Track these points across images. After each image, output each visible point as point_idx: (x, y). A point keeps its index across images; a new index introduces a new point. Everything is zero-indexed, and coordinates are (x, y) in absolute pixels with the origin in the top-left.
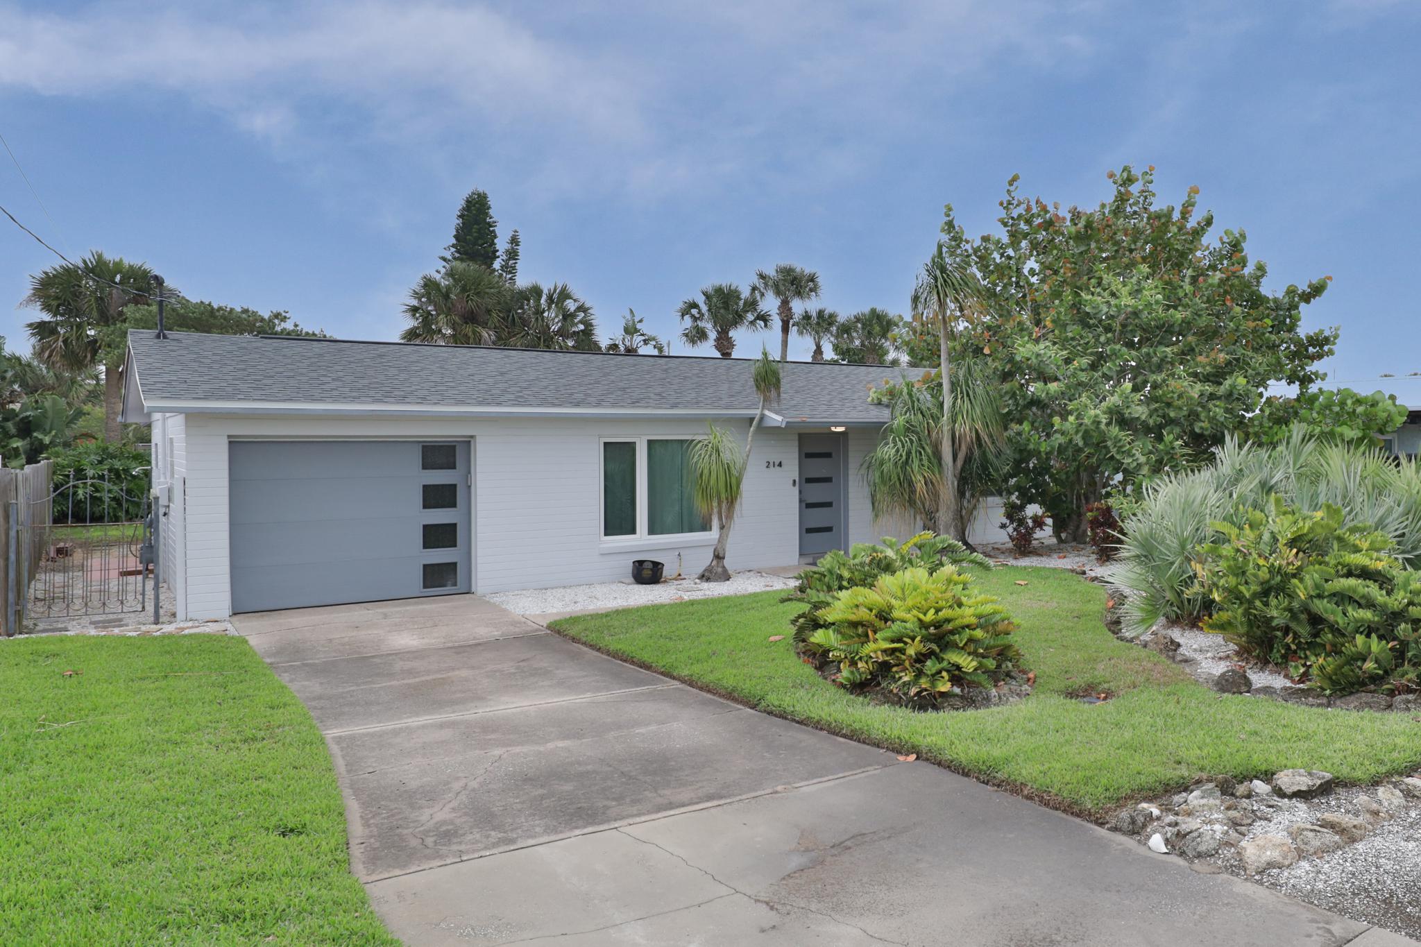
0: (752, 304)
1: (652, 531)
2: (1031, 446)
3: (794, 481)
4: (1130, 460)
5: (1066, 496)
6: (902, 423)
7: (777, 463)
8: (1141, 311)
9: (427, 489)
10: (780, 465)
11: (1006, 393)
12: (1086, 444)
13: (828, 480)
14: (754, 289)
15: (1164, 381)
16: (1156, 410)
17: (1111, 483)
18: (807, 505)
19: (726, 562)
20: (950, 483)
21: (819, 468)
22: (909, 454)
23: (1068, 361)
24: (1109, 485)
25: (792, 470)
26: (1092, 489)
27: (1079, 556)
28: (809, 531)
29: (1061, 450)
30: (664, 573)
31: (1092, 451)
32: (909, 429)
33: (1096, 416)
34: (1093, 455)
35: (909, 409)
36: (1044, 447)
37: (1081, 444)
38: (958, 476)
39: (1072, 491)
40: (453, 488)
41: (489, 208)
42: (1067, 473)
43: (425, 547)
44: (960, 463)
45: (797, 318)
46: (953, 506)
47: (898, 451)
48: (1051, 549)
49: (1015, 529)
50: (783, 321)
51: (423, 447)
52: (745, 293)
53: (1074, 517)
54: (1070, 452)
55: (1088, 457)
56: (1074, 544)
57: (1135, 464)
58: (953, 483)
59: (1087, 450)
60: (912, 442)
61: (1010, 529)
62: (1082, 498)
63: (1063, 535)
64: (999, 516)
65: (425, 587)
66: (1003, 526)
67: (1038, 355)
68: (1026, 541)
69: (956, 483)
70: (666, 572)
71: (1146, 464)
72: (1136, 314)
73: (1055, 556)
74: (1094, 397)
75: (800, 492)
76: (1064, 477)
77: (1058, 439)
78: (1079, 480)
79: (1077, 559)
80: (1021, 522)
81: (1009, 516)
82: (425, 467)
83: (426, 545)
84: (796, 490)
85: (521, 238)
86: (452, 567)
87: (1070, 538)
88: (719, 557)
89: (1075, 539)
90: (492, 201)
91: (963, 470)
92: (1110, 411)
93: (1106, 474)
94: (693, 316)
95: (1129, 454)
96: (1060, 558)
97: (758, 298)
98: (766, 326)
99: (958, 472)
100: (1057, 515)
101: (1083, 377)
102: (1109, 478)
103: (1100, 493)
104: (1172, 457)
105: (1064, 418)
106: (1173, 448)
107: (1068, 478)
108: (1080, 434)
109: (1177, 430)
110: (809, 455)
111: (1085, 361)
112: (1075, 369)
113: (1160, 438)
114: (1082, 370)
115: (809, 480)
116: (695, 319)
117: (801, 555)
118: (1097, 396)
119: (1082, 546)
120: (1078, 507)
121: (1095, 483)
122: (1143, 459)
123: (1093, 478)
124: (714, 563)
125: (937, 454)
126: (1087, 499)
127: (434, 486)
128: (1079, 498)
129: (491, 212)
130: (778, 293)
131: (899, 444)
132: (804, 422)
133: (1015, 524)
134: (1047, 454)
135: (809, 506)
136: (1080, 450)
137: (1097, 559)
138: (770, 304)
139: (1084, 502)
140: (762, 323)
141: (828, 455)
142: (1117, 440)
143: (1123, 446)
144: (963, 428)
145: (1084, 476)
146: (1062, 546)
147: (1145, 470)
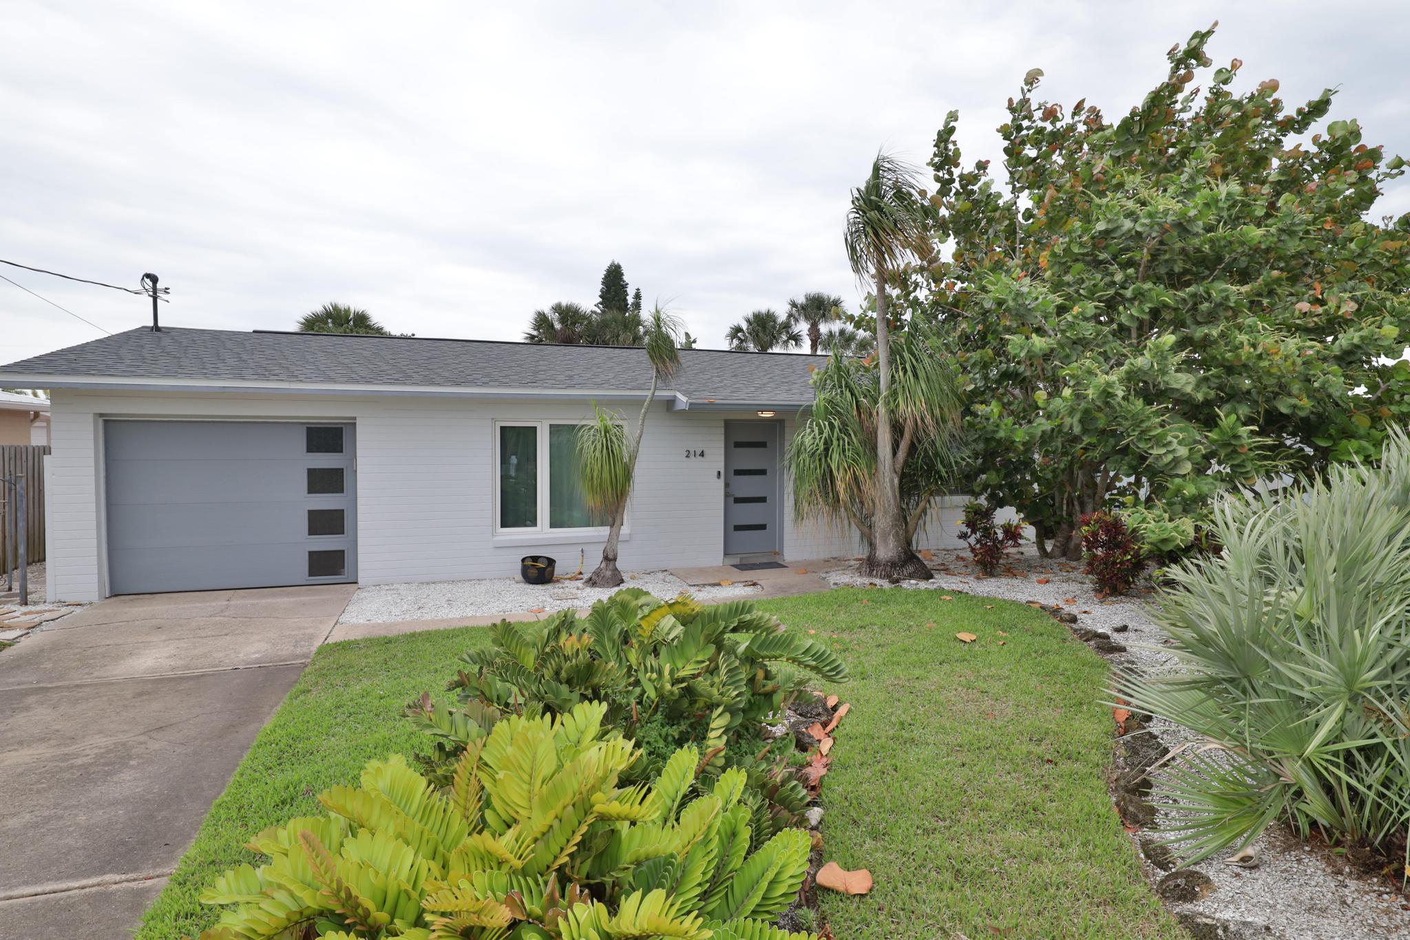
0: (786, 326)
1: (553, 525)
2: (1001, 434)
3: (719, 473)
4: (1163, 451)
5: (1053, 499)
6: (823, 403)
7: (698, 452)
8: (1191, 220)
9: (312, 473)
10: (702, 454)
11: (974, 365)
12: (1085, 431)
13: (763, 472)
14: (790, 315)
15: (1223, 335)
16: (1206, 379)
17: (1118, 484)
18: (734, 500)
19: (619, 564)
20: (887, 480)
21: (748, 459)
22: (828, 444)
23: (1061, 310)
24: (1115, 488)
25: (716, 459)
26: (1090, 492)
27: (1068, 580)
28: (738, 528)
29: (1046, 438)
30: (556, 573)
31: (1094, 440)
32: (832, 409)
33: (1109, 384)
34: (1094, 446)
35: (834, 386)
36: (1020, 436)
37: (1077, 430)
38: (900, 472)
39: (1062, 493)
40: (340, 472)
41: (622, 274)
42: (1054, 471)
43: (310, 533)
44: (901, 454)
45: (824, 337)
46: (893, 510)
47: (814, 438)
48: (1030, 566)
49: (978, 541)
50: (812, 340)
51: (308, 428)
52: (782, 317)
53: (1065, 526)
54: (1058, 443)
55: (1085, 449)
56: (1063, 560)
57: (1170, 457)
58: (892, 481)
59: (1086, 440)
60: (832, 426)
61: (972, 540)
62: (1076, 503)
63: (1049, 547)
64: (958, 522)
65: (310, 575)
66: (963, 536)
67: (1019, 294)
68: (992, 557)
69: (896, 481)
70: (558, 570)
71: (1189, 459)
72: (1182, 227)
73: (1034, 577)
74: (1102, 359)
75: (727, 485)
76: (1050, 476)
77: (1042, 424)
78: (1072, 481)
79: (1065, 586)
80: (988, 532)
81: (970, 524)
82: (310, 449)
83: (312, 531)
84: (721, 484)
85: (643, 294)
86: (340, 555)
87: (1057, 552)
88: (609, 559)
89: (1064, 554)
90: (625, 270)
91: (906, 463)
92: (1131, 377)
93: (1112, 474)
94: (740, 339)
95: (1159, 441)
96: (1040, 582)
97: (793, 322)
98: (796, 344)
99: (899, 466)
100: (1041, 522)
101: (1088, 330)
102: (1116, 478)
103: (1102, 498)
104: (1235, 452)
105: (1055, 392)
106: (1236, 437)
107: (1055, 477)
108: (1078, 416)
109: (1244, 410)
110: (738, 445)
111: (1090, 307)
112: (1075, 317)
113: (1210, 422)
114: (1086, 319)
115: (738, 472)
116: (742, 341)
117: (726, 554)
118: (1107, 359)
119: (1074, 564)
120: (1070, 514)
121: (1095, 484)
122: (1183, 451)
123: (1093, 478)
124: (603, 565)
125: (871, 445)
126: (1082, 504)
127: (319, 469)
128: (1070, 503)
129: (625, 278)
130: (807, 318)
131: (816, 430)
132: (712, 404)
133: (978, 535)
134: (1024, 444)
135: (738, 500)
136: (1075, 439)
137: (1095, 590)
138: (802, 327)
139: (1077, 508)
140: (794, 343)
141: (763, 445)
142: (1137, 421)
143: (1149, 429)
144: (906, 410)
145: (1080, 477)
146: (1046, 561)
147: (1187, 468)
